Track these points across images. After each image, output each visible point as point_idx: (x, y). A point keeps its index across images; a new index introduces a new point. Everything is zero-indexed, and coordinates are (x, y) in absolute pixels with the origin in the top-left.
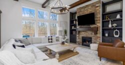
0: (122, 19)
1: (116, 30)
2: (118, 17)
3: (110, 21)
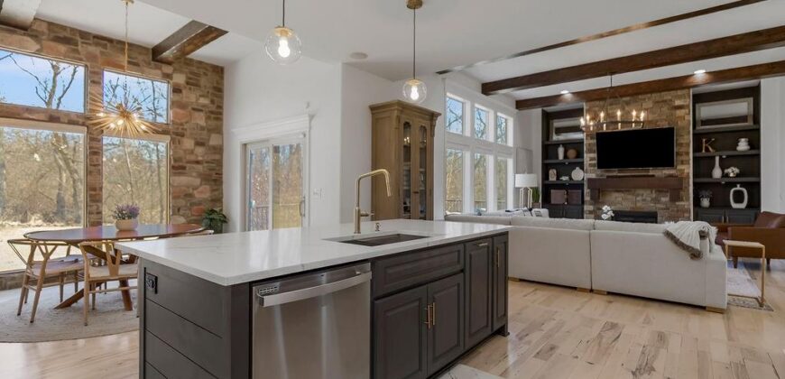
0: (758, 156)
1: (738, 188)
2: (743, 146)
3: (717, 159)
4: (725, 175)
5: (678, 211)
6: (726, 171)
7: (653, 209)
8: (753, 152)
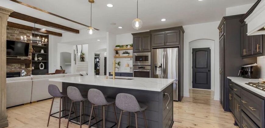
1: (42, 63)
2: (42, 52)
3: (36, 54)
4: (38, 60)
5: (28, 71)
6: (39, 58)
7: (19, 71)
8: (45, 54)
